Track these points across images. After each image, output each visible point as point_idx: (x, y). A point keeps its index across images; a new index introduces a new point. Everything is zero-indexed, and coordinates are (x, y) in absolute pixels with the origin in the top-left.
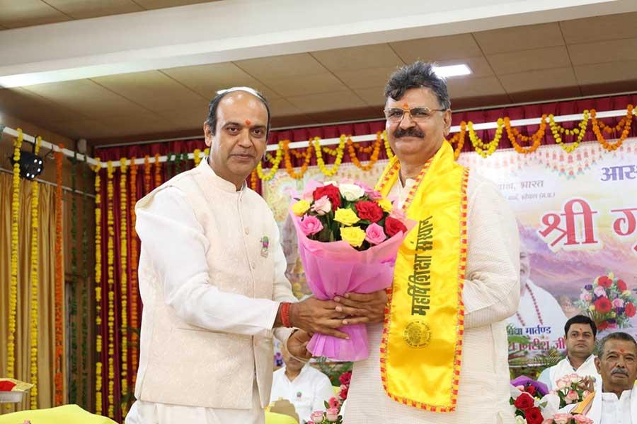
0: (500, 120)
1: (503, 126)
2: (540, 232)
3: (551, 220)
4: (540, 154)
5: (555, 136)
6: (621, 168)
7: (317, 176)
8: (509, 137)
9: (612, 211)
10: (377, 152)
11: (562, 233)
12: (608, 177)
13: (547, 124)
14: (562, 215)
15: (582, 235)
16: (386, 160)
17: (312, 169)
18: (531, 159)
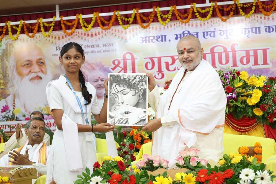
0: (95, 13)
1: (96, 16)
2: (111, 68)
3: (116, 63)
4: (112, 30)
5: (119, 21)
6: (149, 37)
7: (9, 40)
8: (98, 22)
9: (145, 58)
10: (36, 28)
11: (121, 69)
12: (143, 41)
13: (116, 15)
14: (121, 60)
15: (130, 70)
16: (41, 33)
17: (6, 37)
18: (108, 32)
